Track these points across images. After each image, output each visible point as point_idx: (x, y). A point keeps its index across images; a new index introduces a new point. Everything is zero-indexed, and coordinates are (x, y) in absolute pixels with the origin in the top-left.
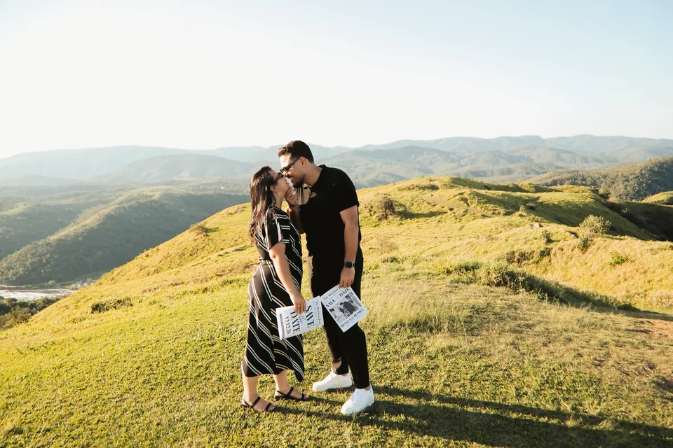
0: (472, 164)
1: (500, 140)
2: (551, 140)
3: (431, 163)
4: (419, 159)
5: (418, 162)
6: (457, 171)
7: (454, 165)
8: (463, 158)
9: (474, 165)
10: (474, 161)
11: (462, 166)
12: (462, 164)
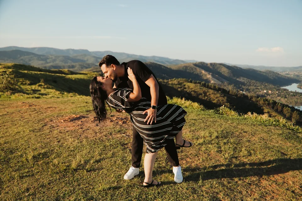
0: (53, 62)
1: (68, 50)
2: (93, 52)
3: (30, 60)
4: (22, 58)
5: (22, 59)
6: (45, 65)
7: (43, 62)
8: (48, 59)
9: (55, 63)
10: (54, 60)
11: (48, 63)
12: (48, 62)
